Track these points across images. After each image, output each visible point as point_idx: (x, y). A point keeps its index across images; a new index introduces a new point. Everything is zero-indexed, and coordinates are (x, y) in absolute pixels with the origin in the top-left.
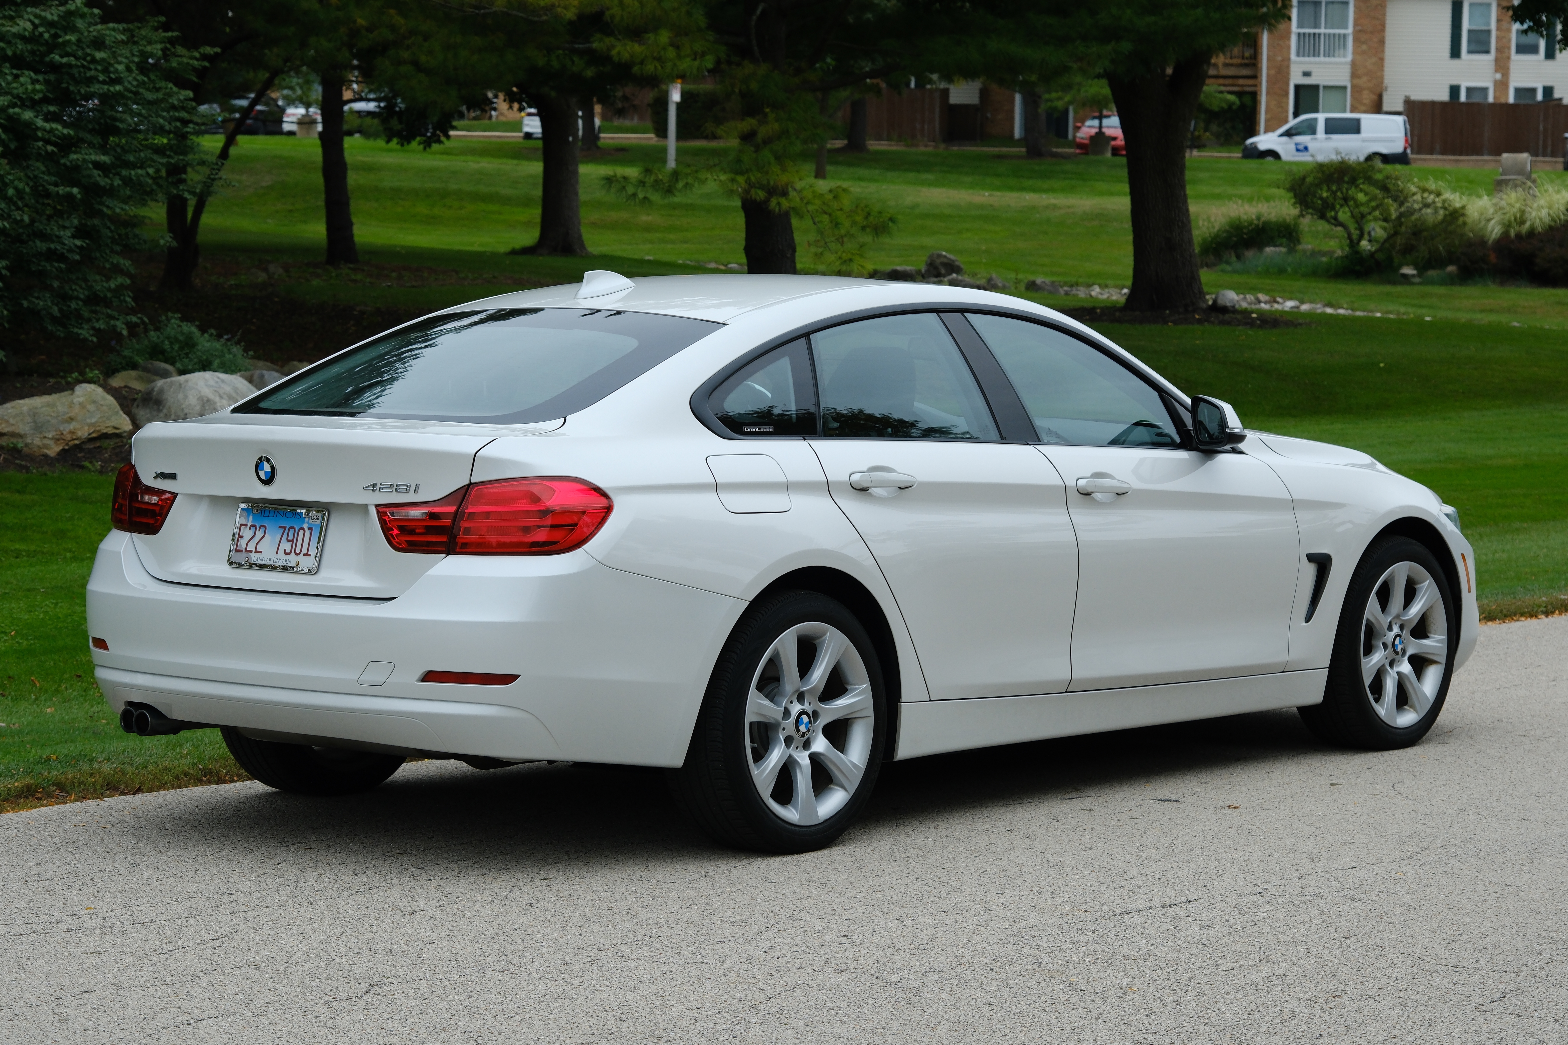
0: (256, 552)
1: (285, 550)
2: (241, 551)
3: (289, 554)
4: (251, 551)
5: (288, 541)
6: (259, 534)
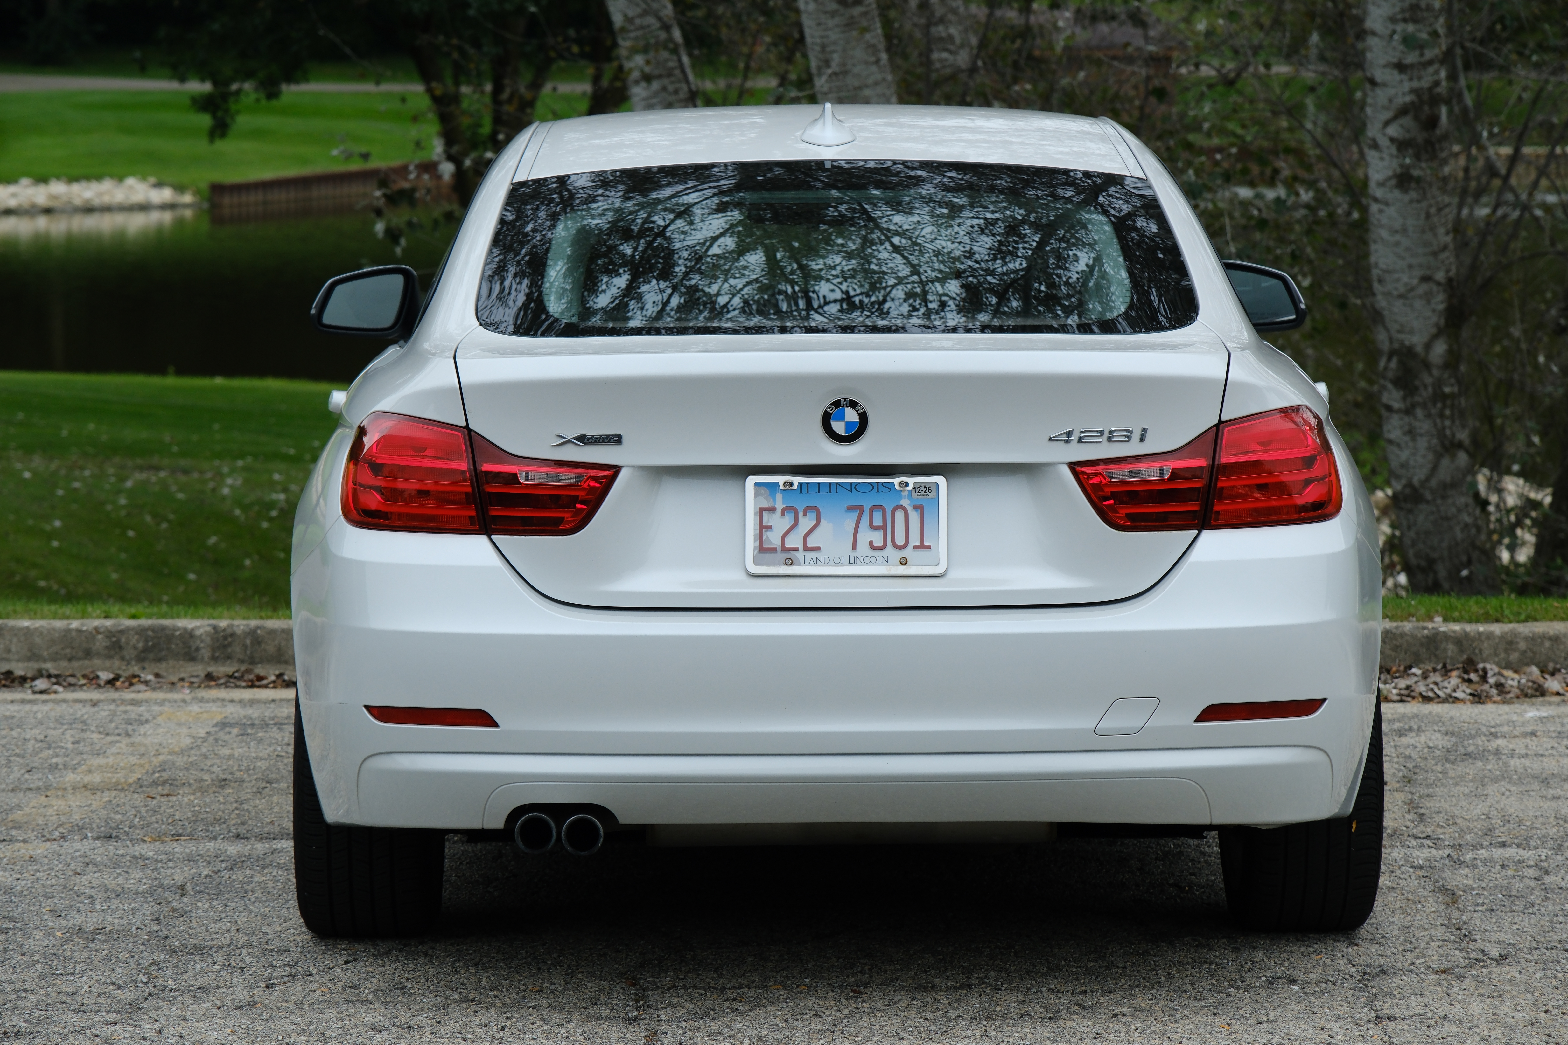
0: (806, 548)
1: (871, 543)
2: (773, 550)
3: (883, 548)
4: (797, 549)
5: (873, 527)
6: (806, 522)
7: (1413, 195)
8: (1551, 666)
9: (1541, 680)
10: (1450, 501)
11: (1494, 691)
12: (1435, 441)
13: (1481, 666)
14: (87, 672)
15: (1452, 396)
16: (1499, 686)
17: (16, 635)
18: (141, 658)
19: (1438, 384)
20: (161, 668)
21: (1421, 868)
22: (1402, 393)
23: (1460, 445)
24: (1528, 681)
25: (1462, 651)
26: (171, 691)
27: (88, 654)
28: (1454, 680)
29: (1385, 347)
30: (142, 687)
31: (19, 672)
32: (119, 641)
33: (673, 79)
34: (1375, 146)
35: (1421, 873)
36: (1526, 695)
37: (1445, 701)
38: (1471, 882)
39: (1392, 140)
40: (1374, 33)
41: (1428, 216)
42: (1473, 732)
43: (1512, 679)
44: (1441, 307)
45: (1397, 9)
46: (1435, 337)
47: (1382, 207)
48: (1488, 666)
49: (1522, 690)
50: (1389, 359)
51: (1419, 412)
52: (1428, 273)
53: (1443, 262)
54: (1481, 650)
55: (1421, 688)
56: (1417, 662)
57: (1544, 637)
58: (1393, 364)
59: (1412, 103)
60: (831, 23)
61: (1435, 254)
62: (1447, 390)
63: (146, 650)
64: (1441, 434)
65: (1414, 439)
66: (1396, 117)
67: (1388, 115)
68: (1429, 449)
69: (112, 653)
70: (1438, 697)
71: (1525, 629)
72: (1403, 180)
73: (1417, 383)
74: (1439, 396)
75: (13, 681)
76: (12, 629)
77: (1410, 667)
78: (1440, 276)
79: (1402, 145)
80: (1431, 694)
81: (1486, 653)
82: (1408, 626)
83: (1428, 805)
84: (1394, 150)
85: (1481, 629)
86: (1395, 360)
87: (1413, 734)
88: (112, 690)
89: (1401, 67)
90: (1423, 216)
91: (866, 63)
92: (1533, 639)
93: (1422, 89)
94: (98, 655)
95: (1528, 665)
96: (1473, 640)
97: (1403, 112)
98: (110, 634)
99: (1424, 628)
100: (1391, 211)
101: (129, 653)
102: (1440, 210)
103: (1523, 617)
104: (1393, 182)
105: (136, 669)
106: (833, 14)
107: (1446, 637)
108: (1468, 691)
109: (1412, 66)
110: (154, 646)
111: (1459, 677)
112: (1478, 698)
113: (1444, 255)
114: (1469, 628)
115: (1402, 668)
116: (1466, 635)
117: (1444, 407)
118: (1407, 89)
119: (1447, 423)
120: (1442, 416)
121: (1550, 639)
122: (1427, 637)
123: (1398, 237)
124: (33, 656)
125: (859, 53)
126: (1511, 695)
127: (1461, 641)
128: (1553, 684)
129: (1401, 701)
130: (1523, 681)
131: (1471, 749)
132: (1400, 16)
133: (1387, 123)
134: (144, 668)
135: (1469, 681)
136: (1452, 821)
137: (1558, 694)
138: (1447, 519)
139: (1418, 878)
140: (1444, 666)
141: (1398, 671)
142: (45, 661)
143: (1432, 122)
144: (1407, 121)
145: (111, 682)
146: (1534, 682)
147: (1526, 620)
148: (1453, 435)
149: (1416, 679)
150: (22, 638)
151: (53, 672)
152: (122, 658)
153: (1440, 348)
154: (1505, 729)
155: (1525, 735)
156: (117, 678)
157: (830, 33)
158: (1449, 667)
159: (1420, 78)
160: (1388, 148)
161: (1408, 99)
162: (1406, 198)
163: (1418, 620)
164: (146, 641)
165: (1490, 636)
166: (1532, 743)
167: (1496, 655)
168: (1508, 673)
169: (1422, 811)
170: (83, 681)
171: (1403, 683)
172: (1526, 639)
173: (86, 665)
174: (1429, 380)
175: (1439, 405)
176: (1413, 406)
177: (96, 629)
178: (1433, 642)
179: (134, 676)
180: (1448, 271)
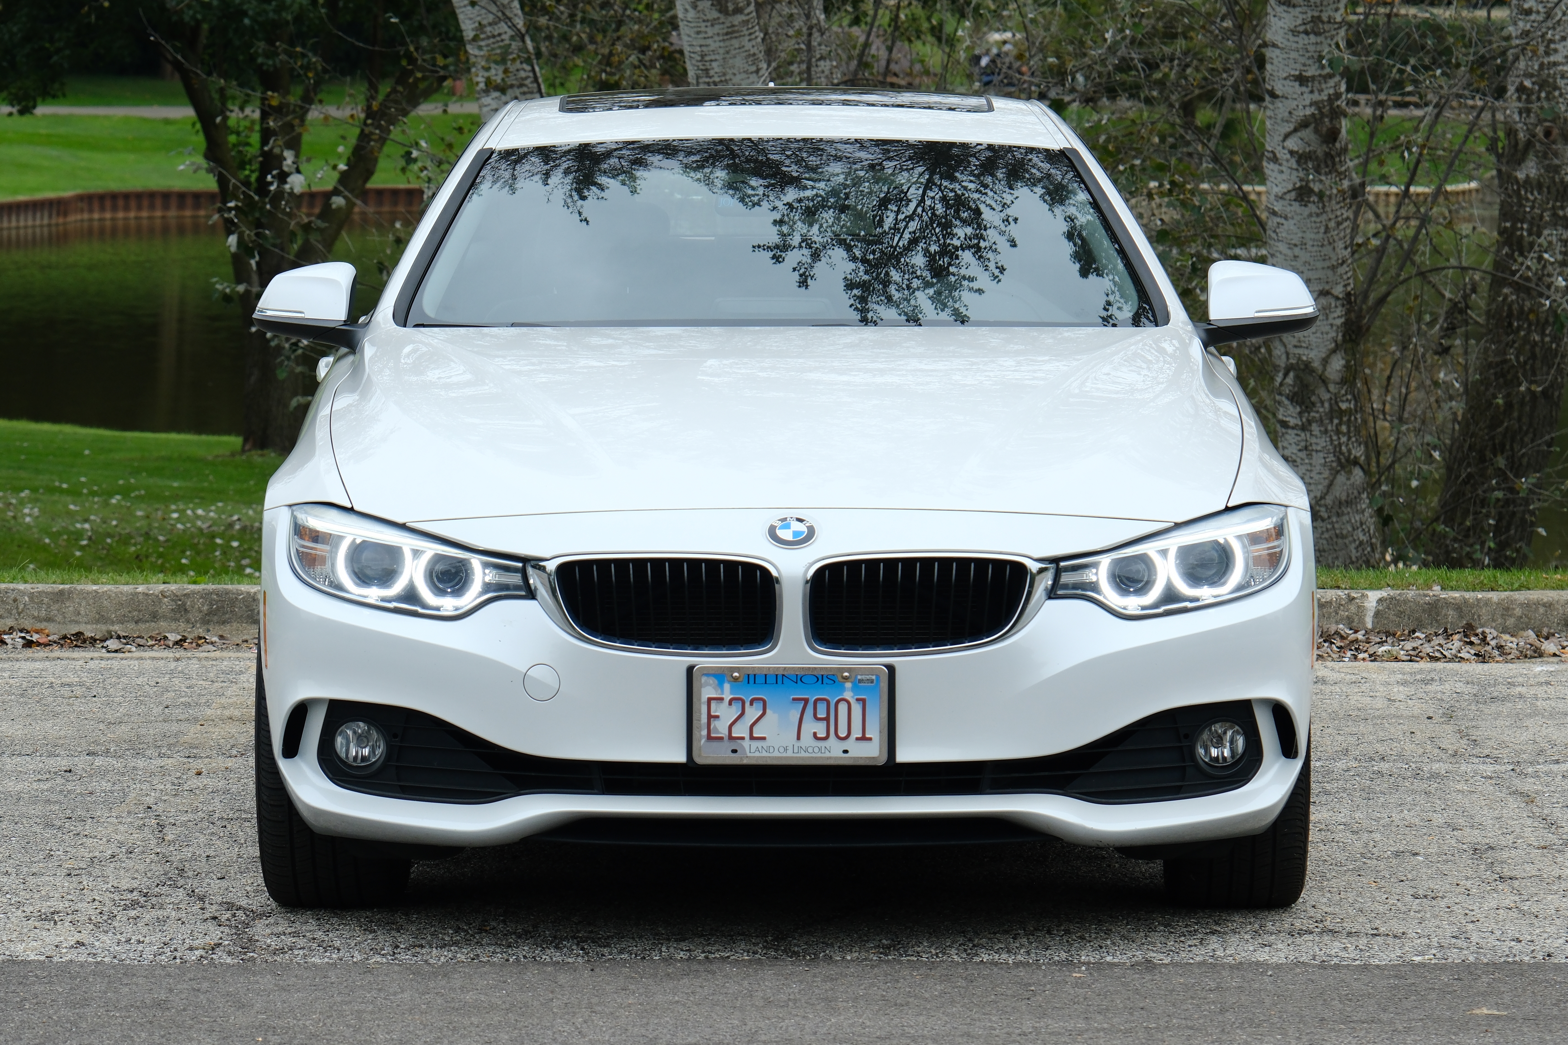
7: (1312, 208)
8: (1545, 631)
9: (1538, 644)
10: (1345, 518)
11: (1496, 653)
12: (1331, 458)
13: (1480, 630)
14: (153, 634)
15: (1349, 412)
16: (1500, 647)
17: (84, 598)
18: (205, 621)
19: (1335, 400)
20: (225, 630)
21: (1491, 778)
22: (1298, 409)
23: (1356, 462)
24: (1526, 643)
25: (1461, 617)
26: (238, 651)
27: (154, 617)
28: (1456, 642)
29: (1282, 362)
30: (210, 647)
31: (88, 634)
32: (184, 604)
33: (525, 89)
34: (1275, 159)
35: (1493, 782)
36: (1526, 656)
37: (1451, 660)
38: (1540, 788)
39: (1292, 153)
40: (1274, 45)
41: (1327, 230)
42: (1492, 682)
43: (1510, 643)
44: (1339, 322)
45: (1299, 22)
46: (1334, 351)
47: (1282, 221)
48: (1487, 631)
49: (1521, 652)
50: (1286, 375)
51: (1315, 428)
52: (1327, 287)
53: (1341, 276)
54: (1479, 616)
55: (1427, 649)
56: (1420, 626)
57: (1538, 603)
58: (1290, 380)
59: (1313, 115)
60: (710, 32)
61: (1333, 268)
62: (1344, 406)
63: (210, 613)
64: (1337, 450)
65: (1309, 456)
66: (1295, 130)
67: (1291, 127)
68: (1324, 465)
69: (178, 615)
70: (1445, 657)
71: (1521, 596)
72: (1303, 193)
73: (1313, 398)
74: (1335, 412)
75: (84, 641)
76: (81, 592)
77: (1414, 632)
78: (1338, 290)
79: (1302, 158)
80: (1438, 655)
81: (1484, 618)
82: (1411, 594)
83: (1475, 734)
84: (1293, 163)
85: (1480, 596)
86: (1291, 374)
87: (1438, 683)
88: (182, 650)
89: (1302, 80)
90: (1322, 230)
91: (746, 72)
92: (1527, 605)
93: (1323, 101)
94: (165, 617)
95: (1523, 629)
96: (1472, 606)
97: (1303, 124)
98: (175, 598)
99: (1426, 596)
100: (1289, 225)
101: (194, 616)
102: (1339, 224)
103: (1516, 585)
104: (1293, 195)
105: (201, 632)
106: (713, 23)
107: (1447, 603)
108: (1473, 652)
109: (1313, 78)
110: (218, 609)
111: (1460, 640)
112: (1481, 658)
113: (1342, 270)
114: (1467, 595)
115: (1406, 632)
116: (1466, 601)
117: (1340, 424)
118: (1308, 102)
119: (1344, 439)
120: (1338, 432)
121: (1544, 605)
122: (1429, 604)
123: (1297, 251)
124: (101, 619)
125: (739, 62)
126: (1511, 656)
127: (1460, 607)
128: (1549, 647)
129: (1411, 661)
130: (1522, 644)
131: (1495, 694)
132: (1301, 29)
133: (1287, 136)
134: (208, 631)
135: (1471, 643)
136: (1503, 745)
137: (1555, 655)
138: (1343, 537)
139: (1492, 785)
140: (1446, 630)
141: (1402, 635)
142: (113, 623)
143: (1332, 135)
144: (1308, 133)
145: (179, 643)
146: (1532, 645)
147: (1518, 589)
148: (1349, 451)
149: (1420, 642)
150: (91, 602)
151: (122, 634)
152: (188, 621)
153: (1337, 364)
154: (1520, 679)
155: (1541, 684)
156: (184, 639)
157: (709, 41)
158: (1450, 632)
159: (1321, 91)
160: (1288, 161)
161: (1308, 111)
162: (1306, 211)
163: (1418, 589)
164: (211, 605)
165: (1487, 603)
166: (1551, 690)
167: (1493, 621)
168: (1506, 637)
169: (1474, 738)
170: (151, 643)
171: (1409, 645)
172: (1521, 605)
173: (153, 628)
174: (1326, 396)
175: (1336, 421)
176: (1309, 422)
177: (162, 592)
178: (1434, 608)
179: (200, 638)
180: (1345, 286)
